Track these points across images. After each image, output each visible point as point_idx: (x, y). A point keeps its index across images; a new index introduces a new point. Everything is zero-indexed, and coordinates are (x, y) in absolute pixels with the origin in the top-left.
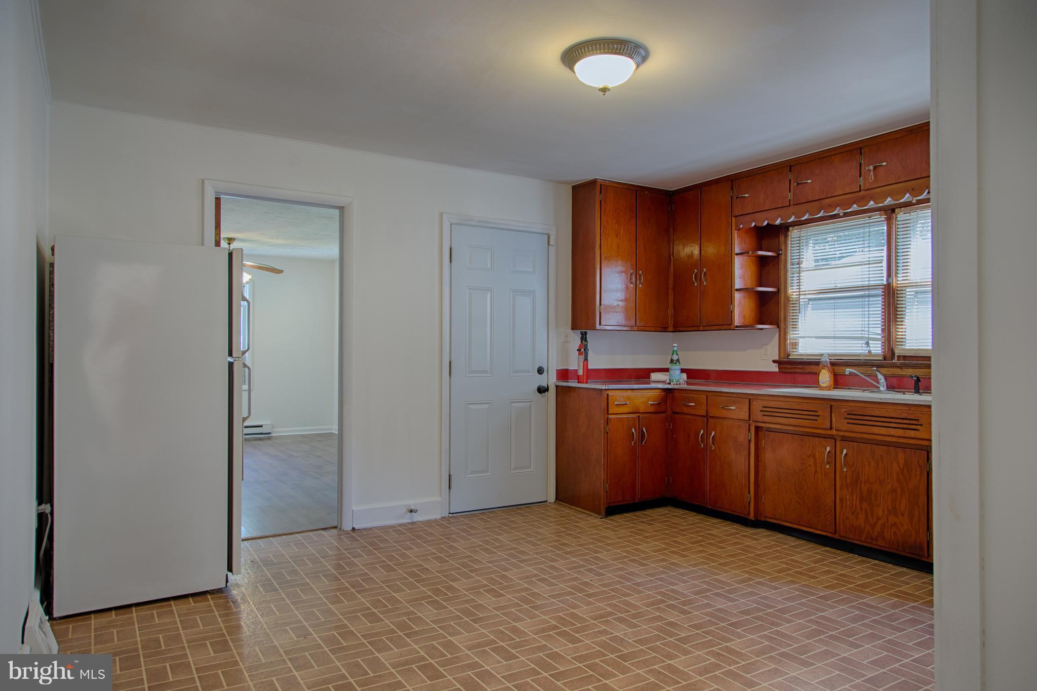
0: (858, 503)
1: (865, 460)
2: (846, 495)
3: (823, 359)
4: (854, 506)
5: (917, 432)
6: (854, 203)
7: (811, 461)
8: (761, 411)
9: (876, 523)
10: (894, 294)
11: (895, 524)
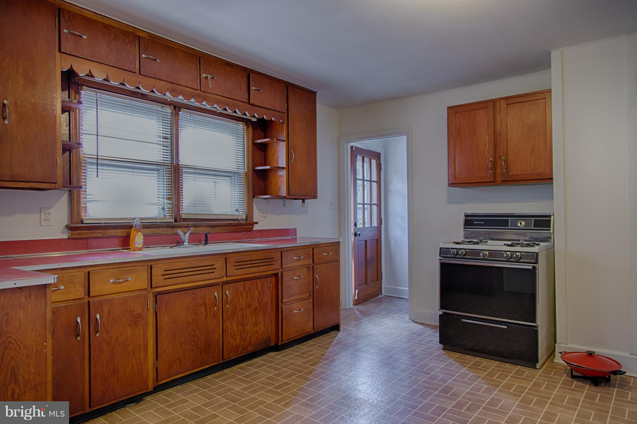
0: (236, 327)
1: (240, 294)
2: (228, 325)
3: (135, 223)
4: (233, 332)
5: (272, 266)
6: (193, 97)
7: (203, 308)
8: (163, 275)
9: (246, 337)
10: (179, 171)
11: (257, 332)
